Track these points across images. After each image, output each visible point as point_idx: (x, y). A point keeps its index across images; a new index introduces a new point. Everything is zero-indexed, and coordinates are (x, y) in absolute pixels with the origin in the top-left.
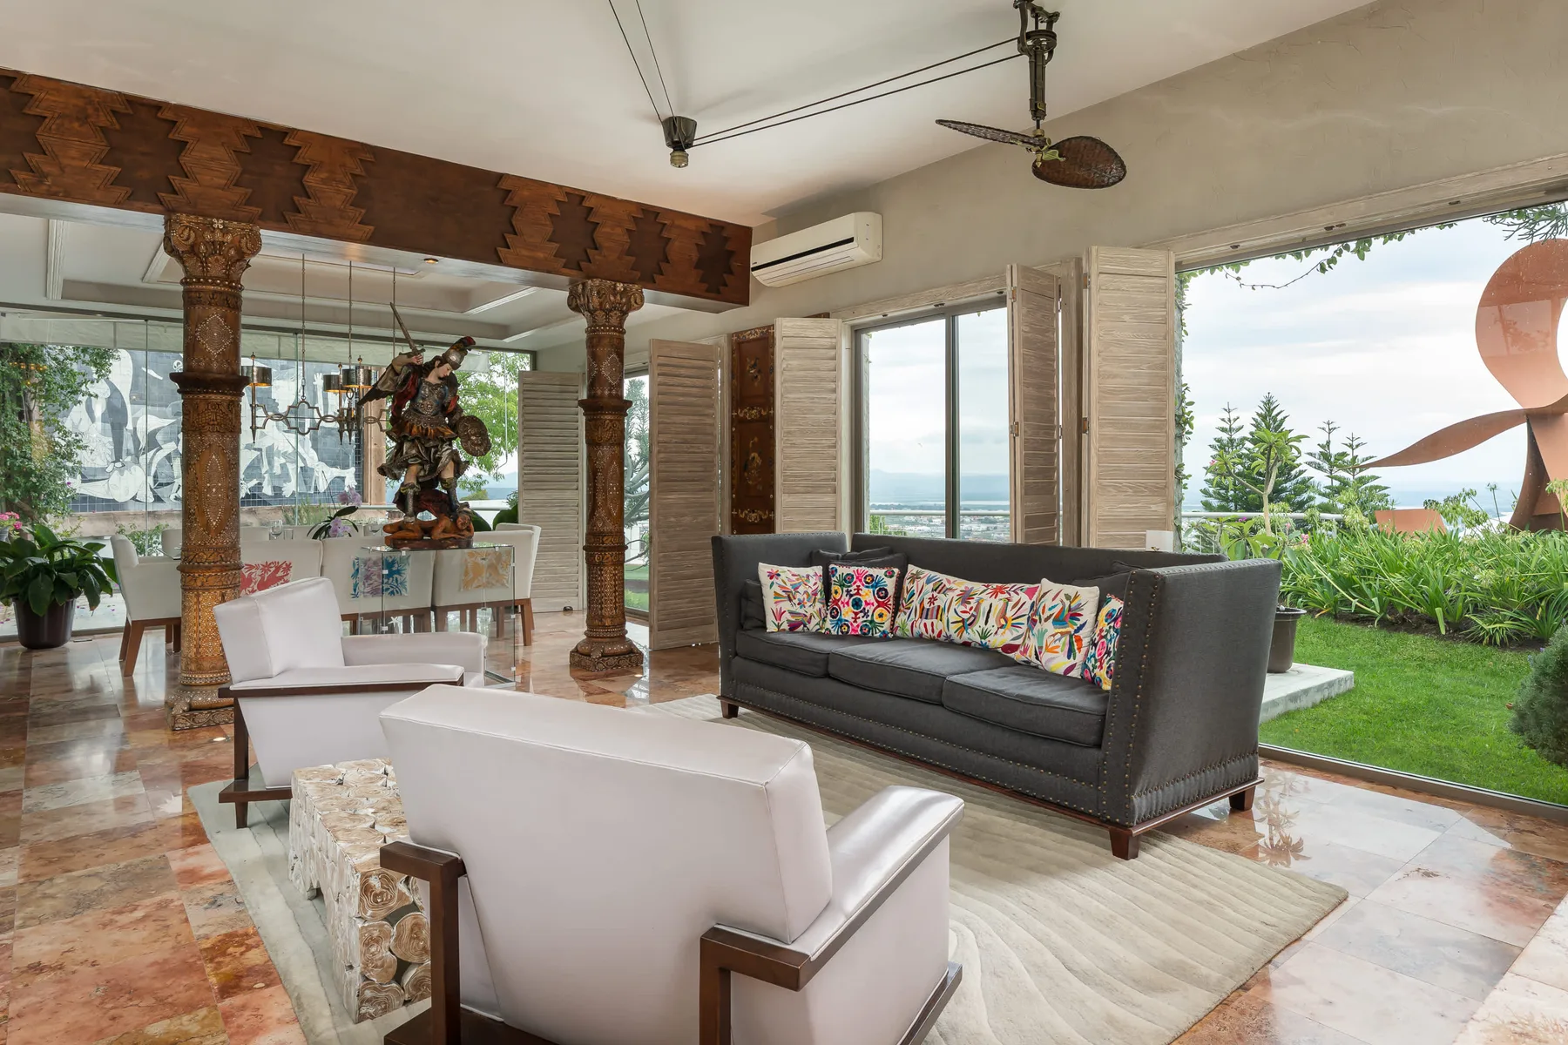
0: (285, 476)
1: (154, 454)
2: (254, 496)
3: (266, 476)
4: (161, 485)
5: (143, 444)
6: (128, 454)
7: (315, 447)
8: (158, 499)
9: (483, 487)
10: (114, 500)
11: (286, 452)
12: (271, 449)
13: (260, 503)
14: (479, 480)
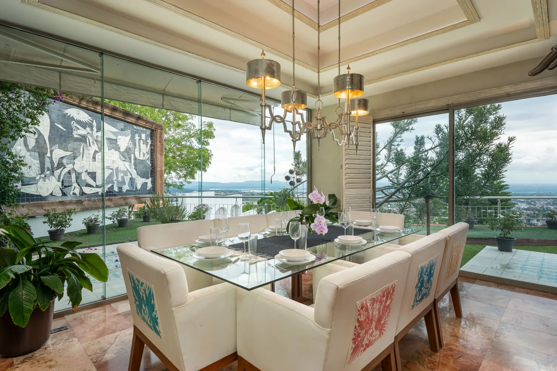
0: (123, 182)
1: (62, 170)
2: (110, 192)
3: (115, 182)
4: (66, 187)
5: (56, 165)
6: (48, 169)
7: (136, 169)
8: (64, 194)
9: (183, 187)
10: (40, 195)
11: (124, 170)
12: (117, 168)
13: (113, 195)
14: (182, 184)
